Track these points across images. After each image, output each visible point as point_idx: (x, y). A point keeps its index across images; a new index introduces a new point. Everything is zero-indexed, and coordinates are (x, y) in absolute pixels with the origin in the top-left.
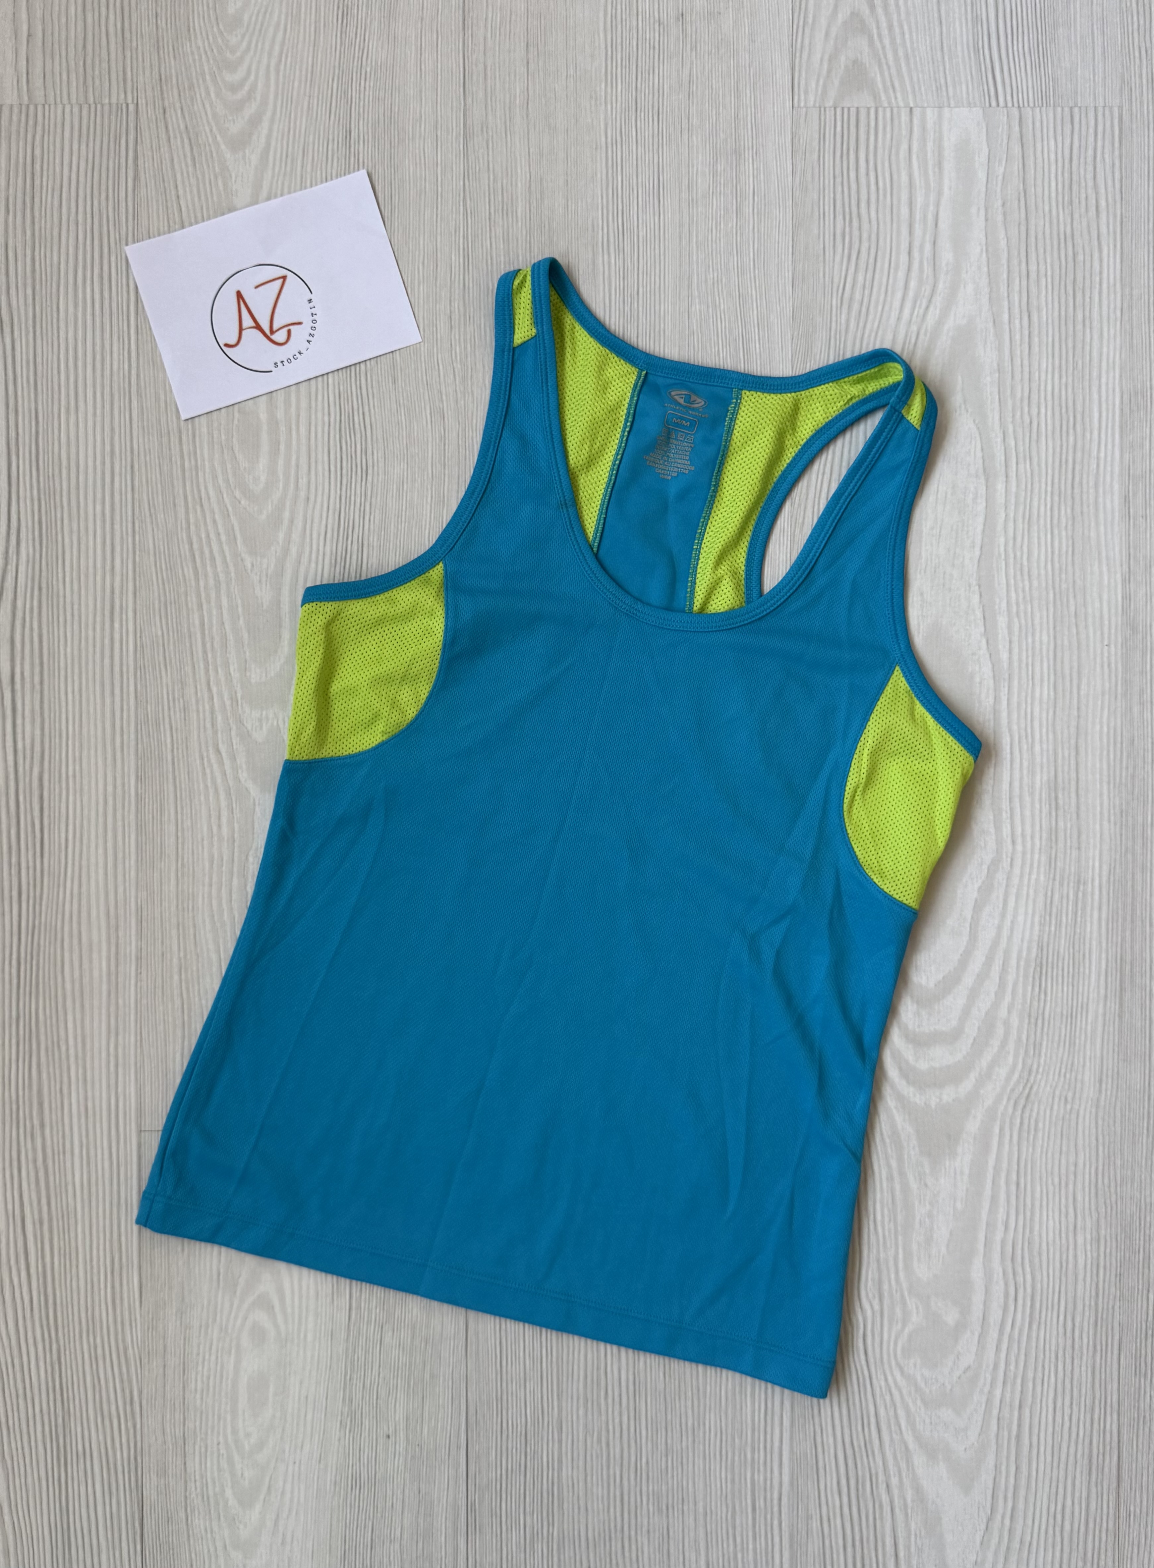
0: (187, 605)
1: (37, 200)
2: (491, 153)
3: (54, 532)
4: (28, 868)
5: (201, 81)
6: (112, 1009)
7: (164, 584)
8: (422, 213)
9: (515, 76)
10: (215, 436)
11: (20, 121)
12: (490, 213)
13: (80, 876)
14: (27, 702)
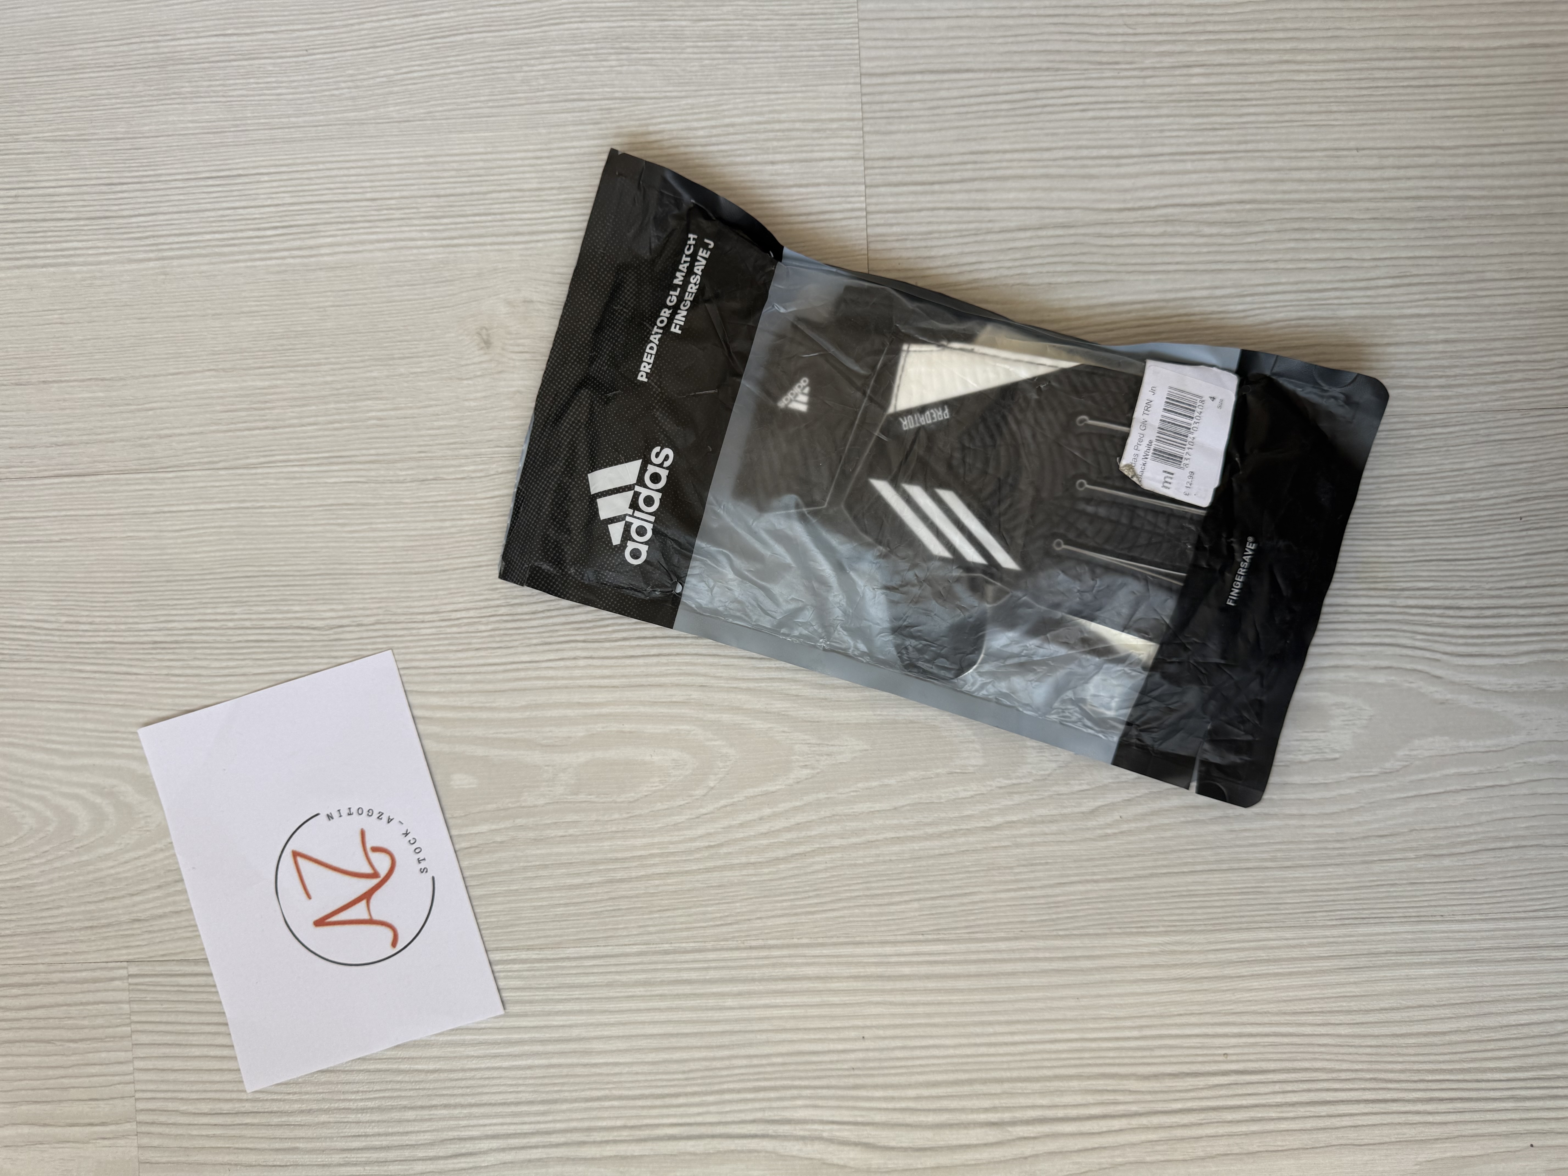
0: (870, 864)
1: (275, 1107)
2: (178, 431)
3: (769, 1069)
4: (1284, 1092)
5: (91, 868)
6: (1499, 956)
7: (840, 900)
8: (269, 530)
9: (65, 400)
10: (614, 829)
11: (161, 1135)
12: (266, 428)
13: (1295, 1013)
14: (1029, 1101)
